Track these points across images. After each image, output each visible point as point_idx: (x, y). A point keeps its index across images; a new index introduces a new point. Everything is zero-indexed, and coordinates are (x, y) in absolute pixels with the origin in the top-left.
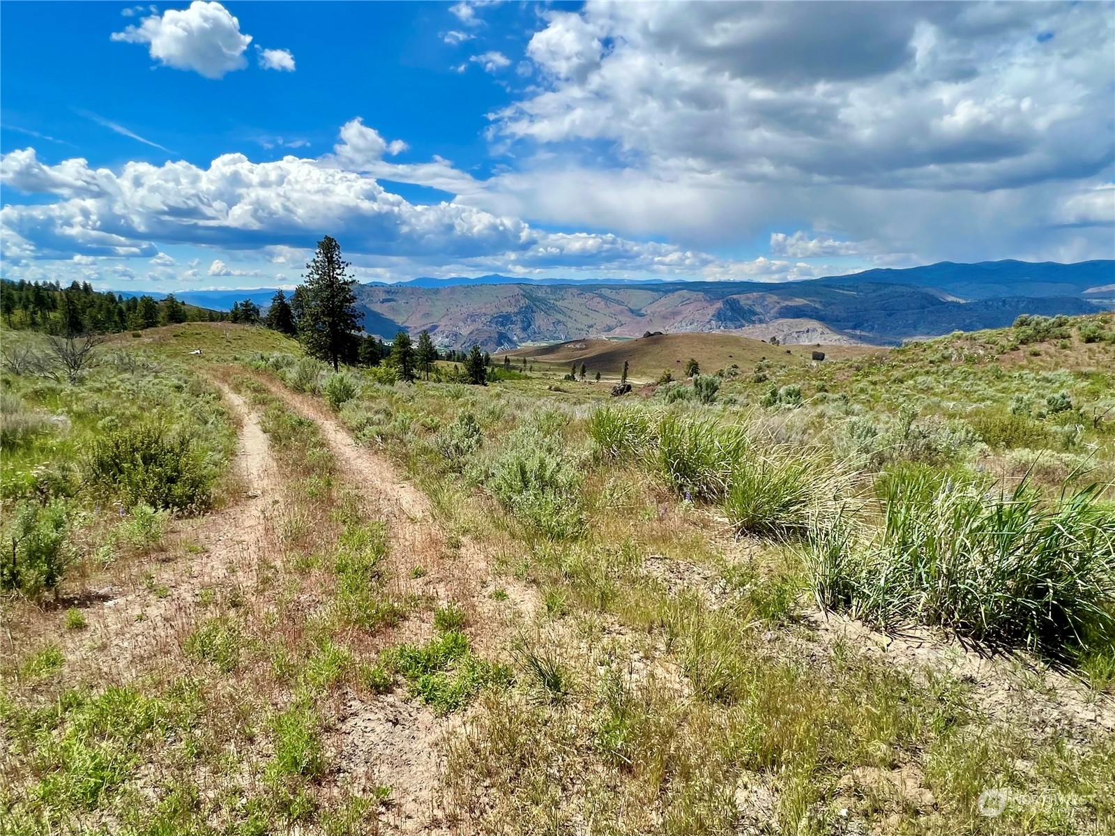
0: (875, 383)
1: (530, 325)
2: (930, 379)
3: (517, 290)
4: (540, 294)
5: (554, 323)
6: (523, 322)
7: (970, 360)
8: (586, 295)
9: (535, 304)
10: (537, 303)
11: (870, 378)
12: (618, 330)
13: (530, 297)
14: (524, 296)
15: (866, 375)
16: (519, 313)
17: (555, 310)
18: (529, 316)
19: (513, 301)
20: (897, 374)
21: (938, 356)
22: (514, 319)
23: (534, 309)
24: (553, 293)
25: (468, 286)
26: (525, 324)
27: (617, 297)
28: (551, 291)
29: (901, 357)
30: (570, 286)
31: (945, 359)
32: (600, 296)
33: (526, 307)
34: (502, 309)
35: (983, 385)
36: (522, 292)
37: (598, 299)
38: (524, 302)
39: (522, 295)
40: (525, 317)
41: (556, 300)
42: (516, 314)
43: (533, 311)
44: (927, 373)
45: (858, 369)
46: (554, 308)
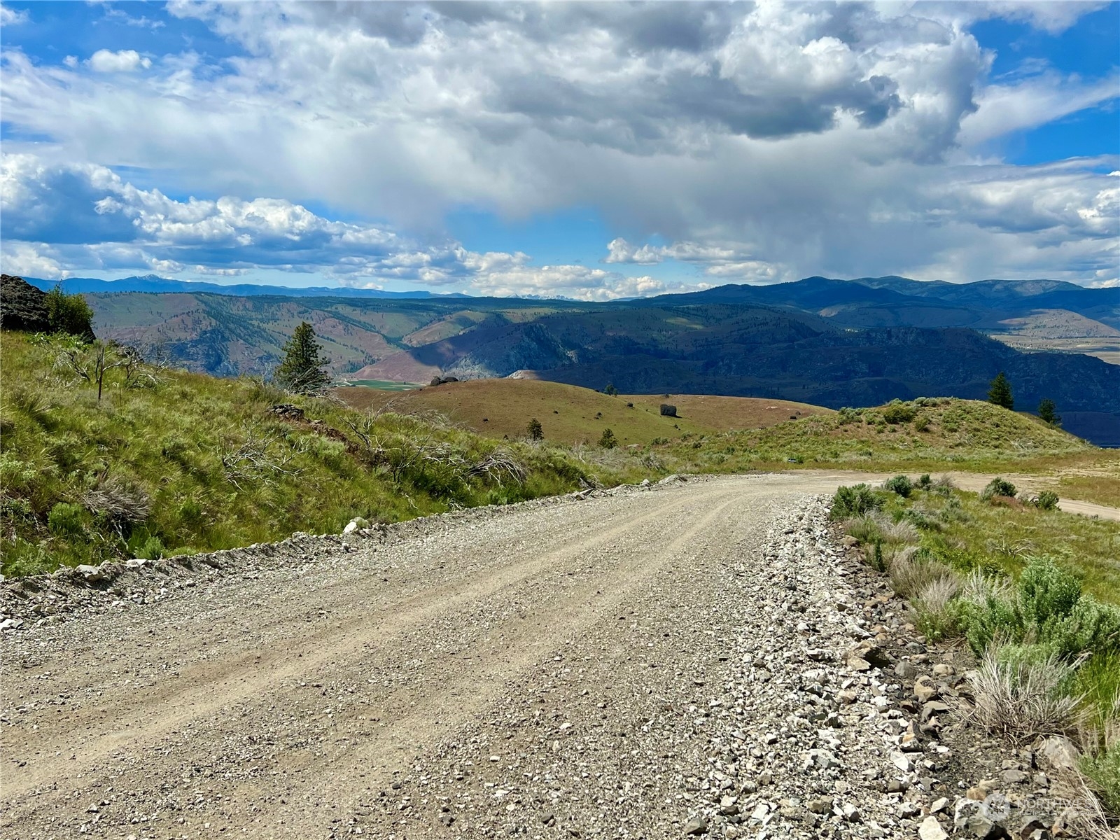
0: (771, 447)
1: (219, 361)
2: (798, 444)
3: (194, 304)
4: (236, 310)
5: (261, 358)
6: (207, 356)
7: (816, 434)
8: (313, 314)
9: (227, 328)
10: (231, 326)
11: (768, 444)
12: (367, 370)
13: (218, 316)
14: (208, 313)
15: (766, 443)
16: (200, 341)
17: (262, 337)
18: (217, 345)
19: (189, 322)
20: (781, 442)
21: (801, 431)
22: (192, 350)
23: (227, 334)
24: (257, 309)
25: (107, 296)
26: (212, 360)
27: (362, 319)
28: (254, 306)
29: (783, 432)
30: (286, 299)
31: (805, 433)
32: (336, 315)
33: (212, 332)
34: (170, 334)
35: (820, 447)
36: (203, 306)
37: (333, 321)
38: (207, 324)
39: (204, 311)
40: (211, 347)
41: (262, 320)
42: (195, 343)
43: (224, 339)
44: (796, 441)
45: (760, 439)
46: (259, 333)
